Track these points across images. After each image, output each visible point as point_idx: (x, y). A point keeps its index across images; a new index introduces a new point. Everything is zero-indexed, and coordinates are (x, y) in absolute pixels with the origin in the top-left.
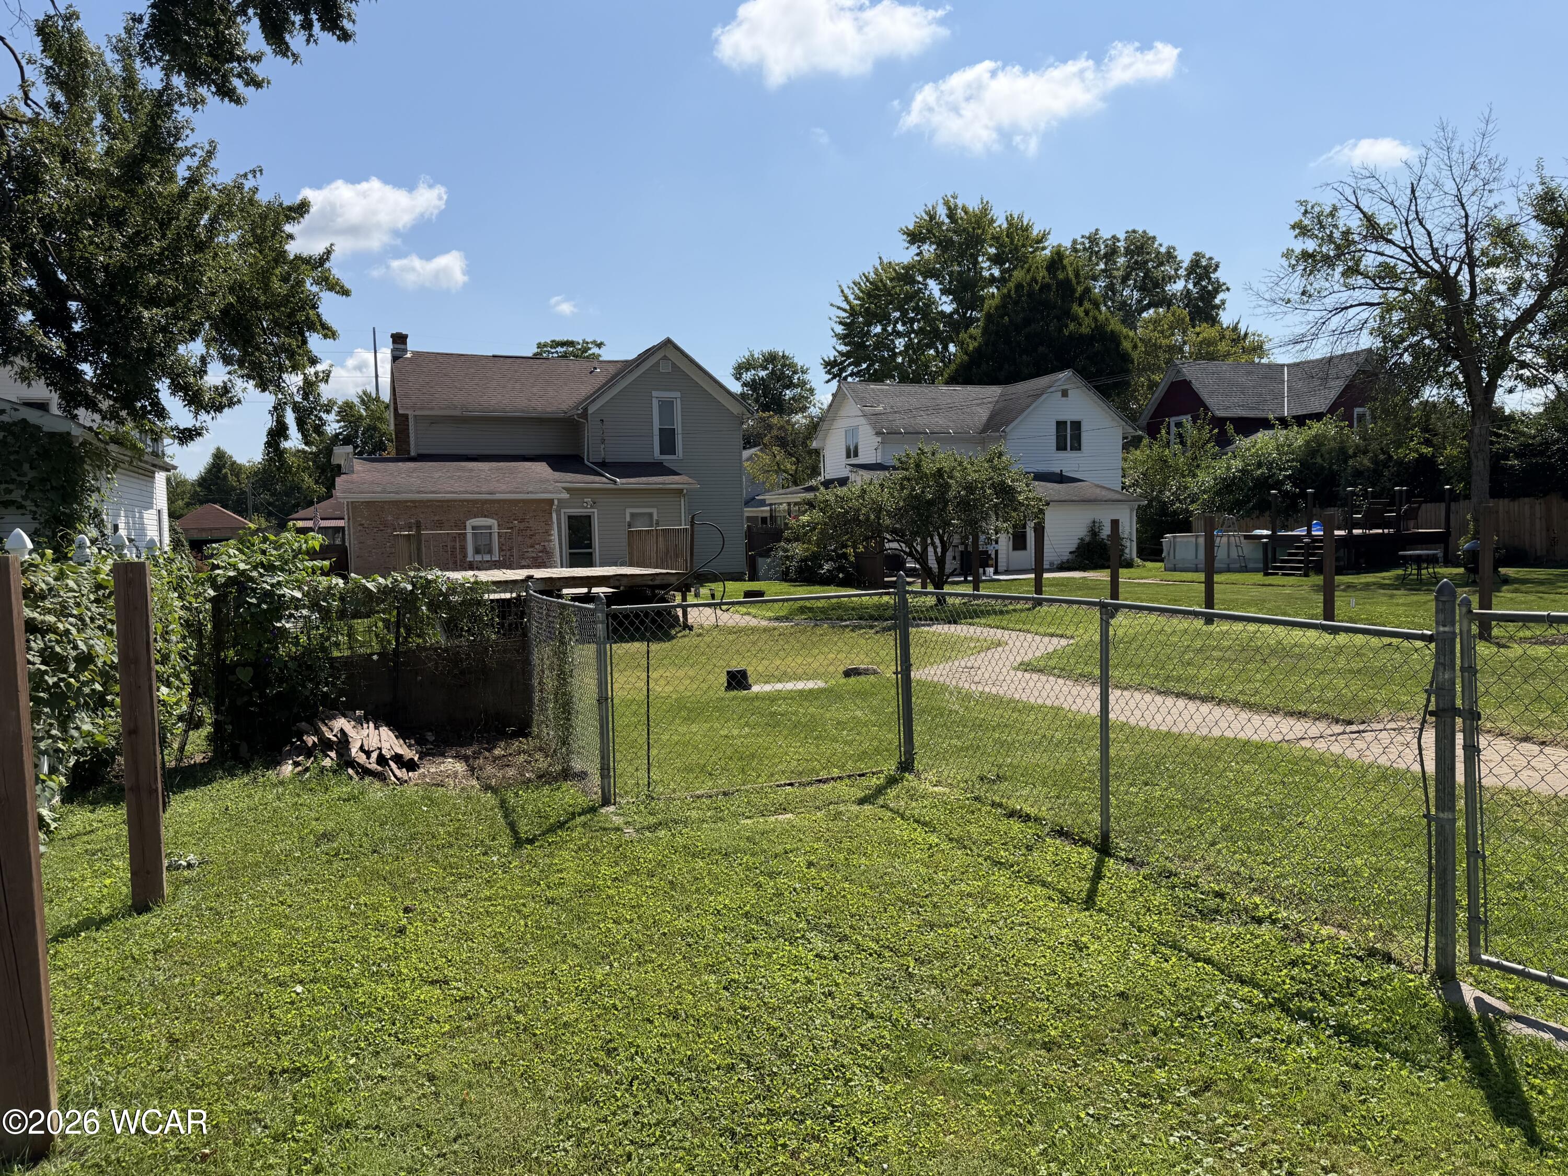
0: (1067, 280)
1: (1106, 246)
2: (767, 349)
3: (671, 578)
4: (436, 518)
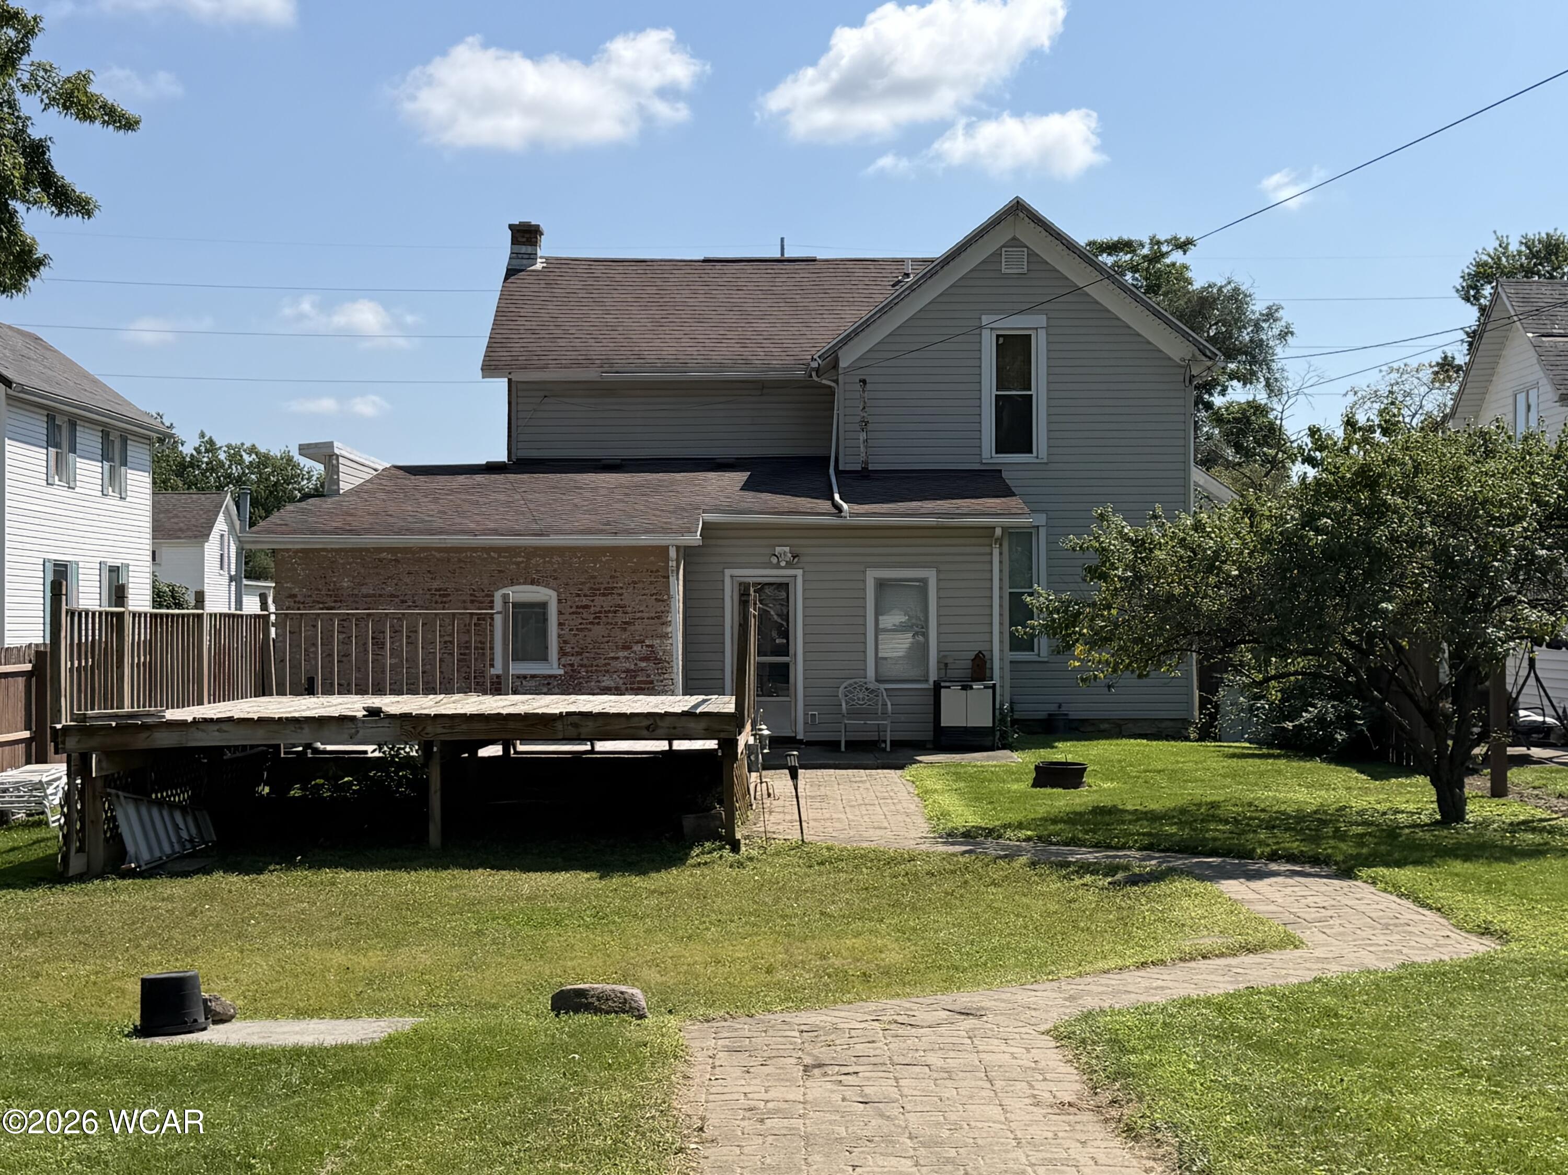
3: (692, 724)
4: (435, 585)
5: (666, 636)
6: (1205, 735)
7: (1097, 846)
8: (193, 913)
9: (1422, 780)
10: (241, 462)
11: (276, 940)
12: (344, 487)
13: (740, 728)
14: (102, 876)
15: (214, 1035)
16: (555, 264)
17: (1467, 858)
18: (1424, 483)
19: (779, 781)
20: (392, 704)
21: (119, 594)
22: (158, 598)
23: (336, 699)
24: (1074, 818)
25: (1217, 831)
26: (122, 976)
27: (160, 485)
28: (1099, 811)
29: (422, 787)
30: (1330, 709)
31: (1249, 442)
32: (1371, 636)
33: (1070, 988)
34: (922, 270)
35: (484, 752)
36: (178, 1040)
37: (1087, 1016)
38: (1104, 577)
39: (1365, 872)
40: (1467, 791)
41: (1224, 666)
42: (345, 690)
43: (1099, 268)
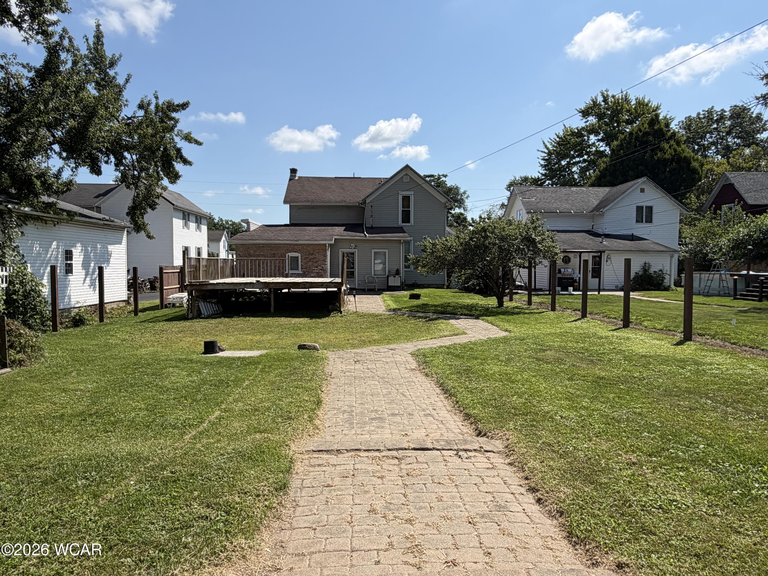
0: (661, 130)
1: (717, 115)
2: (523, 175)
3: (331, 285)
4: (273, 252)
5: (326, 264)
6: (448, 287)
7: (423, 312)
8: (217, 327)
9: (495, 297)
10: (228, 224)
11: (236, 333)
12: (251, 229)
13: (342, 285)
14: (196, 318)
15: (221, 354)
16: (300, 178)
17: (503, 315)
18: (496, 231)
19: (351, 298)
20: (262, 280)
21: (199, 254)
22: (209, 255)
23: (250, 278)
24: (418, 306)
25: (449, 309)
26: (201, 341)
27: (209, 229)
28: (423, 304)
29: (269, 298)
30: (475, 282)
31: (459, 221)
32: (484, 265)
33: (415, 344)
34: (385, 180)
35: (284, 291)
36: (212, 355)
37: (419, 350)
38: (425, 252)
39: (481, 318)
40: (504, 300)
41: (452, 272)
42: (252, 276)
43: (426, 181)
